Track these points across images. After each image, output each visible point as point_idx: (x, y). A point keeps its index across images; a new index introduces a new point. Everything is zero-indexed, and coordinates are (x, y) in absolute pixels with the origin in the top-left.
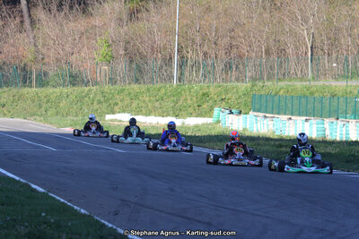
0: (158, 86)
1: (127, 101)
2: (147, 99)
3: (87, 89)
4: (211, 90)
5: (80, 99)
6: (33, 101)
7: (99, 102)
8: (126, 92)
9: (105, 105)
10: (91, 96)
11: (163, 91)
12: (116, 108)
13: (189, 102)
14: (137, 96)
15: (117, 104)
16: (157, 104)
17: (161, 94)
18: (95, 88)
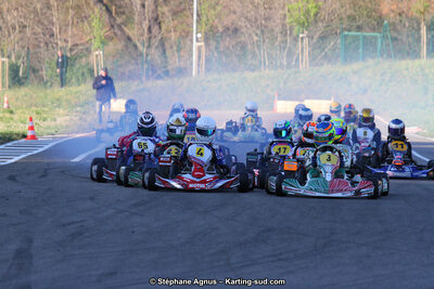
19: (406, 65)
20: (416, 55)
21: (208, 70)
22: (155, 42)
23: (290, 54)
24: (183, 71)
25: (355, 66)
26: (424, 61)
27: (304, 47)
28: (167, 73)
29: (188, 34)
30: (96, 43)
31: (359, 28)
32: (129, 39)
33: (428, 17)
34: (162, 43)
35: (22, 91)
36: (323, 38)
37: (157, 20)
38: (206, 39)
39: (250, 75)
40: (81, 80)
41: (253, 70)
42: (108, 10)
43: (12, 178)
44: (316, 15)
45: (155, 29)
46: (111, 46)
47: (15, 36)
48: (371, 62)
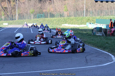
0: (77, 17)
1: (70, 21)
2: (75, 20)
3: (60, 18)
4: (90, 18)
5: (59, 21)
6: (48, 21)
7: (63, 21)
8: (70, 19)
9: (64, 22)
11: (79, 18)
13: (85, 21)
14: (72, 20)
15: (67, 22)
16: (77, 22)
17: (78, 19)
18: (62, 18)
19: (46, 19)
21: (19, 19)
22: (11, 15)
23: (30, 17)
24: (15, 19)
25: (39, 19)
26: (49, 18)
27: (32, 16)
28: (13, 20)
29: (16, 14)
30: (3, 15)
31: (40, 14)
32: (7, 15)
33: (50, 12)
34: (12, 15)
36: (35, 15)
38: (19, 15)
39: (24, 20)
40: (1, 20)
42: (5, 11)
44: (34, 12)
45: (11, 13)
46: (5, 16)
48: (41, 18)
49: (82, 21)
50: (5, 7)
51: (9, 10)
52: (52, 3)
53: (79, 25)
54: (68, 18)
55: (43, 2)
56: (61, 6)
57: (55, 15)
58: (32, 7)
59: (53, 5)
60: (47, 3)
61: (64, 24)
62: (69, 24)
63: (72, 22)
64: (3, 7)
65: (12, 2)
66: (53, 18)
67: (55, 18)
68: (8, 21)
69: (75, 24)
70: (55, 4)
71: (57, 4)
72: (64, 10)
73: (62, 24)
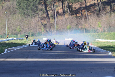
0: (110, 33)
1: (103, 36)
2: (108, 36)
3: (95, 34)
5: (93, 36)
7: (97, 37)
10: (96, 35)
12: (101, 38)
14: (105, 35)
16: (110, 37)
17: (111, 35)
18: (96, 33)
19: (82, 34)
20: (83, 33)
24: (54, 35)
25: (75, 34)
26: (84, 34)
27: (69, 32)
28: (52, 35)
29: (54, 30)
30: (42, 31)
31: (76, 29)
32: (47, 30)
33: (85, 28)
34: (51, 31)
35: (33, 37)
36: (72, 31)
37: (50, 28)
38: (57, 31)
39: (62, 35)
40: (41, 36)
41: (62, 34)
42: (44, 27)
43: (29, 48)
46: (45, 32)
47: (32, 30)
48: (78, 34)
49: (114, 37)
50: (44, 23)
51: (48, 26)
52: (87, 19)
53: (112, 40)
54: (102, 33)
55: (79, 19)
56: (96, 22)
57: (90, 30)
58: (69, 23)
59: (88, 22)
60: (83, 19)
61: (98, 39)
62: (102, 39)
63: (106, 38)
64: (43, 23)
65: (51, 18)
66: (88, 33)
67: (90, 34)
68: (47, 36)
69: (108, 39)
70: (90, 21)
71: (91, 20)
72: (98, 27)
73: (96, 39)
